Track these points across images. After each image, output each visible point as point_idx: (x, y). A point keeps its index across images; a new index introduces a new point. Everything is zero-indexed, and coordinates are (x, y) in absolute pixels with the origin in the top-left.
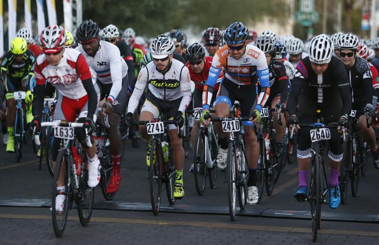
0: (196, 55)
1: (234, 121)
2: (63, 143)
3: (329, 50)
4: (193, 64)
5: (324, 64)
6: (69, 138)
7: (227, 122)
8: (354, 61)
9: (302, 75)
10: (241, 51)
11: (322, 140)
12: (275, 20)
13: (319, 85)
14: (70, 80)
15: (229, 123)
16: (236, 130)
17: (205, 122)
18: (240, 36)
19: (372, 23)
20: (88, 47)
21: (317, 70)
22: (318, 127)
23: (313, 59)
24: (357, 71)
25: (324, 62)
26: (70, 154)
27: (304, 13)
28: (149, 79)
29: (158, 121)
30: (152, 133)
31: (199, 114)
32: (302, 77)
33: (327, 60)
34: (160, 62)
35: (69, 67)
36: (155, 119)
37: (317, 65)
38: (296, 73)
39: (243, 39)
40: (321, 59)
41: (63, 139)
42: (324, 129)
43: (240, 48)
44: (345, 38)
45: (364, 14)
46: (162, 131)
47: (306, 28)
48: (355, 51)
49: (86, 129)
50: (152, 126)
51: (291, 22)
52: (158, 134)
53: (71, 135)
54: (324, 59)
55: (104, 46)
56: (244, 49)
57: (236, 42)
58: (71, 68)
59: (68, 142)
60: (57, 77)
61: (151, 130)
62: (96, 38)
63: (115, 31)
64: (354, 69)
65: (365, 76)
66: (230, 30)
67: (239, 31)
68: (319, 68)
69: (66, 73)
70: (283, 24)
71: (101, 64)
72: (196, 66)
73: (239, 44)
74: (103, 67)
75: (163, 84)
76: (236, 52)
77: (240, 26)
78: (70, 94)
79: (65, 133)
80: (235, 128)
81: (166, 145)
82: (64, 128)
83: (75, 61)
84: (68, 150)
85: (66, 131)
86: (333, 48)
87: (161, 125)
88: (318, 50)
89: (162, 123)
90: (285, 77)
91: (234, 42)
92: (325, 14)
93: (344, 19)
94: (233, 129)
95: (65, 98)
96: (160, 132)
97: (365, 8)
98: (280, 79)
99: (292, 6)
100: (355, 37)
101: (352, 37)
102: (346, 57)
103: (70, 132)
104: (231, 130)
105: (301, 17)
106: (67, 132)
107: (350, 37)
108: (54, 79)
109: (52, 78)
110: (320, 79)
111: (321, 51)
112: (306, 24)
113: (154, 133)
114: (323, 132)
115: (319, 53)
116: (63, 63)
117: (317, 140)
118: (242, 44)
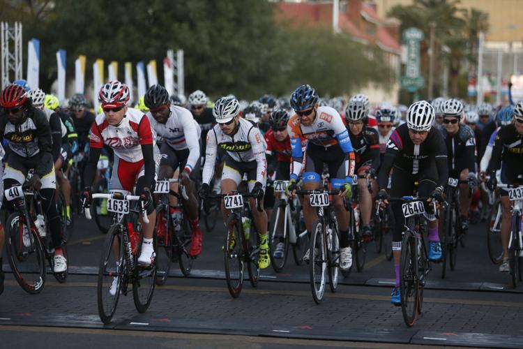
0: (280, 121)
1: (323, 195)
2: (116, 217)
3: (430, 116)
4: (276, 131)
5: (424, 131)
6: (123, 212)
7: (315, 196)
8: (458, 128)
9: (396, 146)
10: (310, 116)
11: (416, 215)
12: (380, 85)
13: (415, 156)
14: (132, 143)
15: (317, 197)
16: (325, 205)
17: (289, 193)
18: (307, 100)
19: (478, 88)
20: (158, 114)
21: (415, 138)
22: (408, 202)
23: (411, 124)
24: (459, 138)
25: (424, 129)
26: (124, 231)
27: (409, 78)
28: (219, 142)
29: (237, 194)
30: (230, 207)
31: (279, 186)
32: (396, 149)
33: (427, 126)
34: (225, 126)
35: (131, 129)
36: (233, 192)
37: (415, 132)
38: (390, 144)
39: (310, 103)
40: (420, 125)
41: (117, 213)
42: (417, 203)
43: (308, 113)
44: (448, 105)
45: (470, 79)
46: (241, 204)
47: (412, 94)
48: (459, 117)
49: (142, 202)
50: (230, 200)
51: (396, 87)
52: (237, 208)
53: (126, 208)
54: (424, 126)
55: (176, 112)
56: (313, 113)
57: (304, 106)
58: (133, 131)
59: (122, 216)
60: (117, 139)
61: (229, 204)
62: (166, 104)
63: (202, 97)
64: (456, 136)
65: (468, 144)
66: (296, 94)
67: (306, 95)
68: (418, 136)
69: (127, 135)
70: (388, 89)
71: (174, 131)
72: (279, 133)
73: (307, 108)
74: (176, 134)
75: (234, 147)
76: (305, 117)
77: (307, 89)
78: (129, 158)
79: (119, 207)
80: (324, 202)
81: (246, 221)
82: (118, 201)
83: (138, 123)
84: (122, 226)
85: (120, 204)
86: (433, 115)
87: (240, 198)
88: (418, 115)
89: (241, 196)
90: (377, 146)
91: (301, 108)
92: (431, 80)
93: (450, 84)
94: (322, 204)
95: (121, 161)
96: (239, 206)
97: (471, 74)
98: (372, 147)
99: (398, 72)
100: (458, 102)
101: (456, 103)
102: (450, 124)
103: (124, 205)
104: (320, 205)
105: (407, 83)
106: (121, 206)
107: (454, 102)
108: (113, 141)
109: (111, 139)
110: (417, 150)
111: (422, 115)
112: (412, 89)
113: (233, 207)
114: (415, 205)
115: (419, 118)
116: (125, 124)
117: (410, 215)
118: (310, 109)
